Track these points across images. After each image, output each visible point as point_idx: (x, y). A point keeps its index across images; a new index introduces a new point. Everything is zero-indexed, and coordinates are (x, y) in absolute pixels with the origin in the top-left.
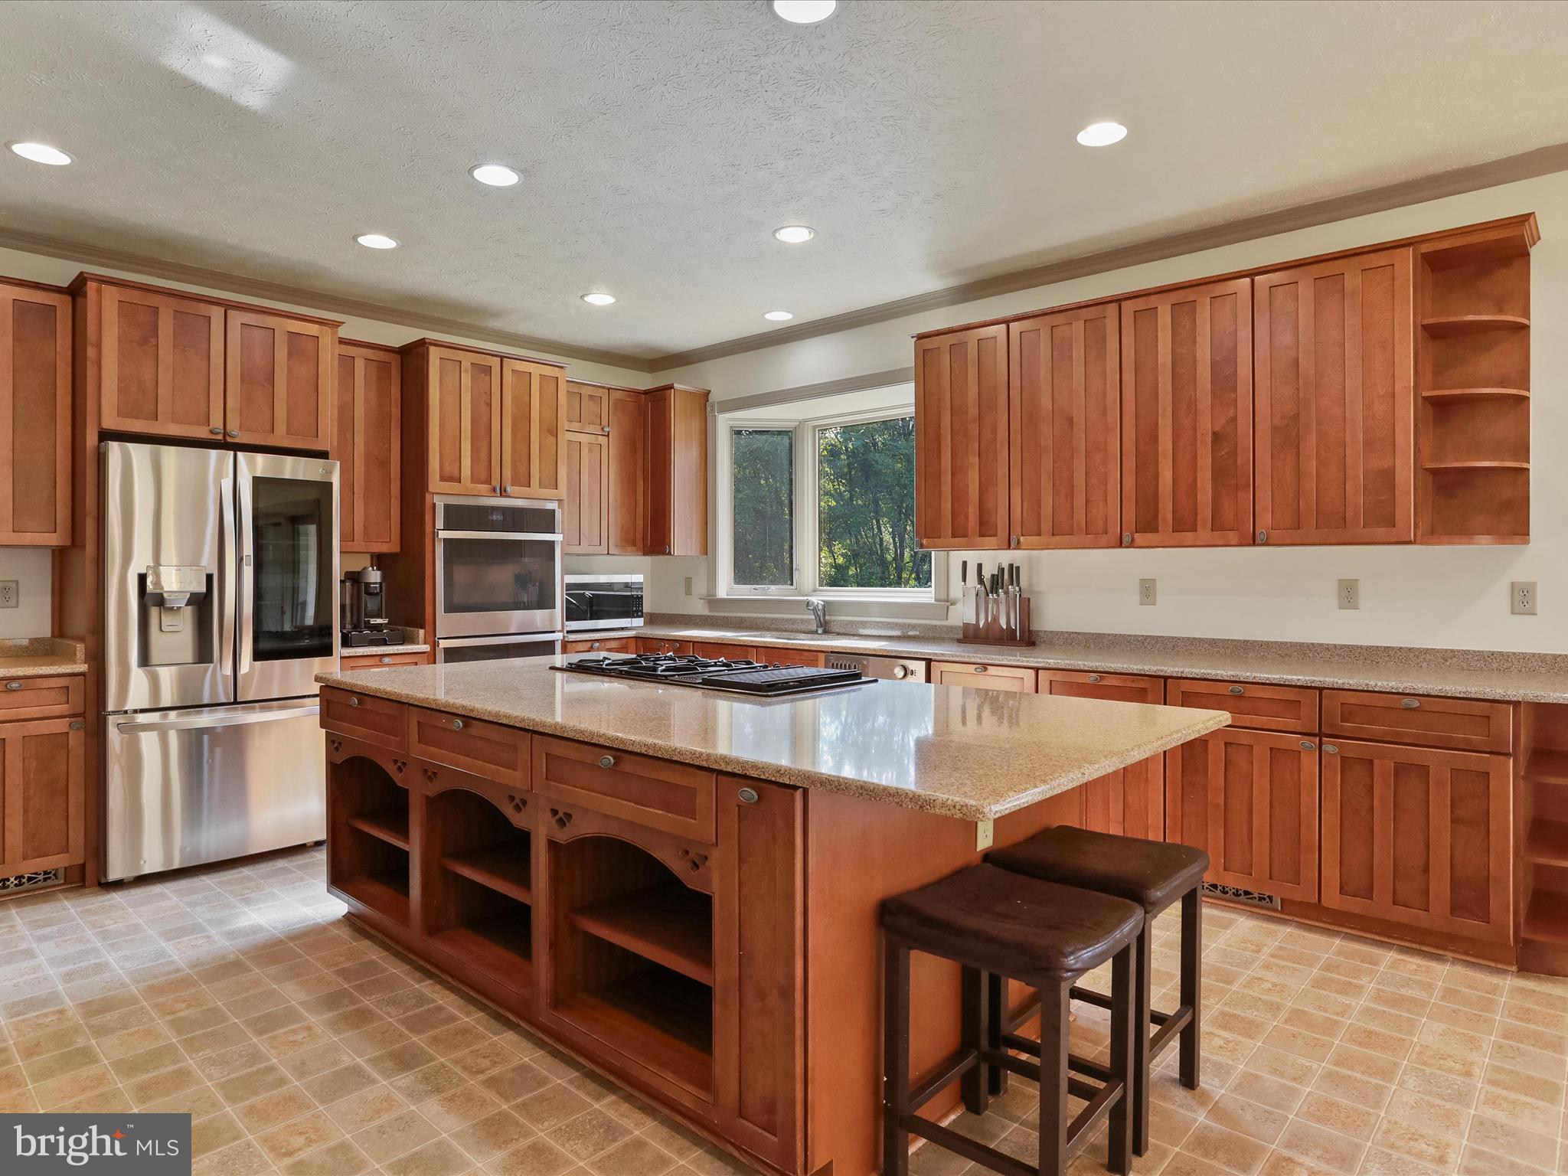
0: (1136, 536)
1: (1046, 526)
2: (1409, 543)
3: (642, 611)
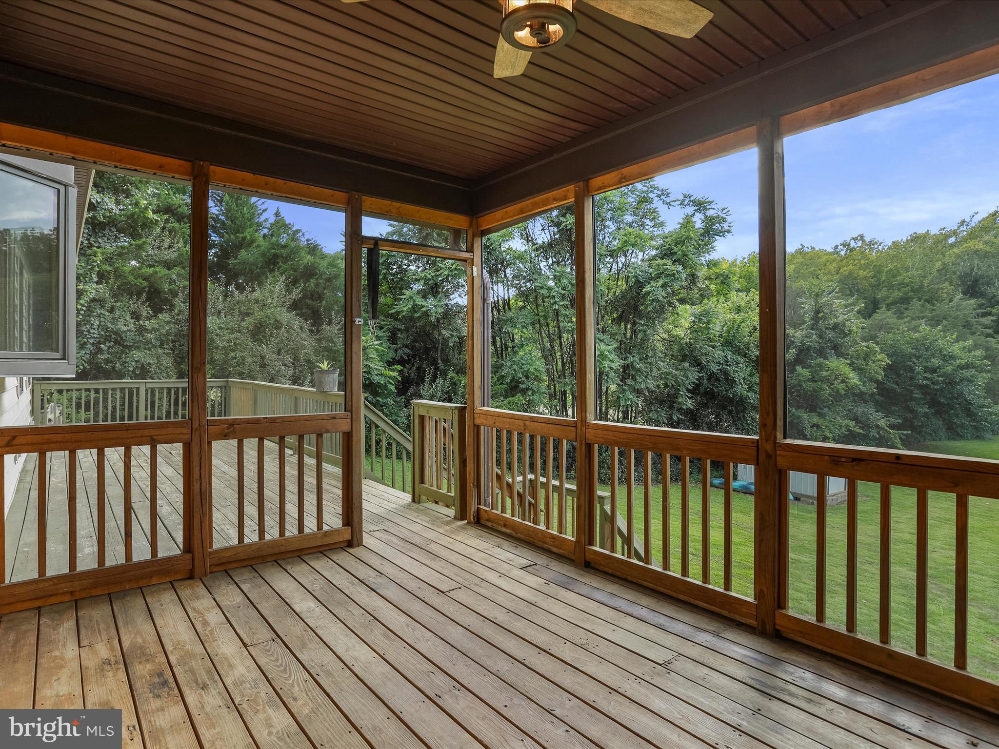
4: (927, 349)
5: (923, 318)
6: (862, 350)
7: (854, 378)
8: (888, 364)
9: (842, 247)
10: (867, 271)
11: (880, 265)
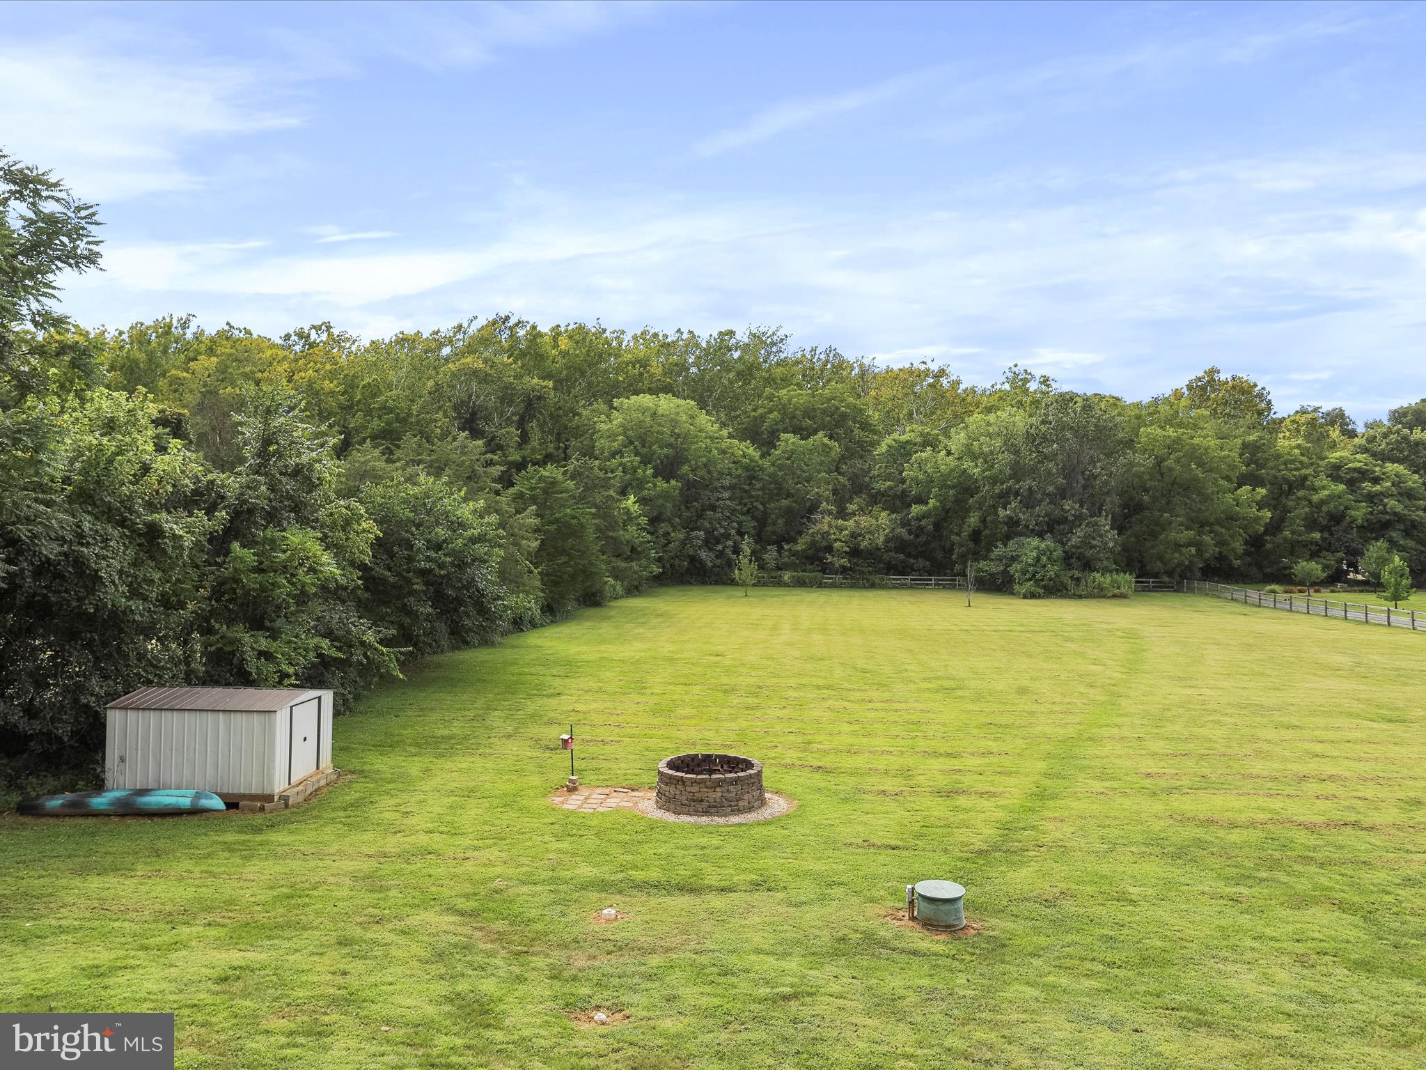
4: (429, 512)
5: (419, 463)
6: (340, 514)
7: (329, 565)
8: (377, 538)
9: (296, 338)
10: (335, 382)
11: (354, 376)
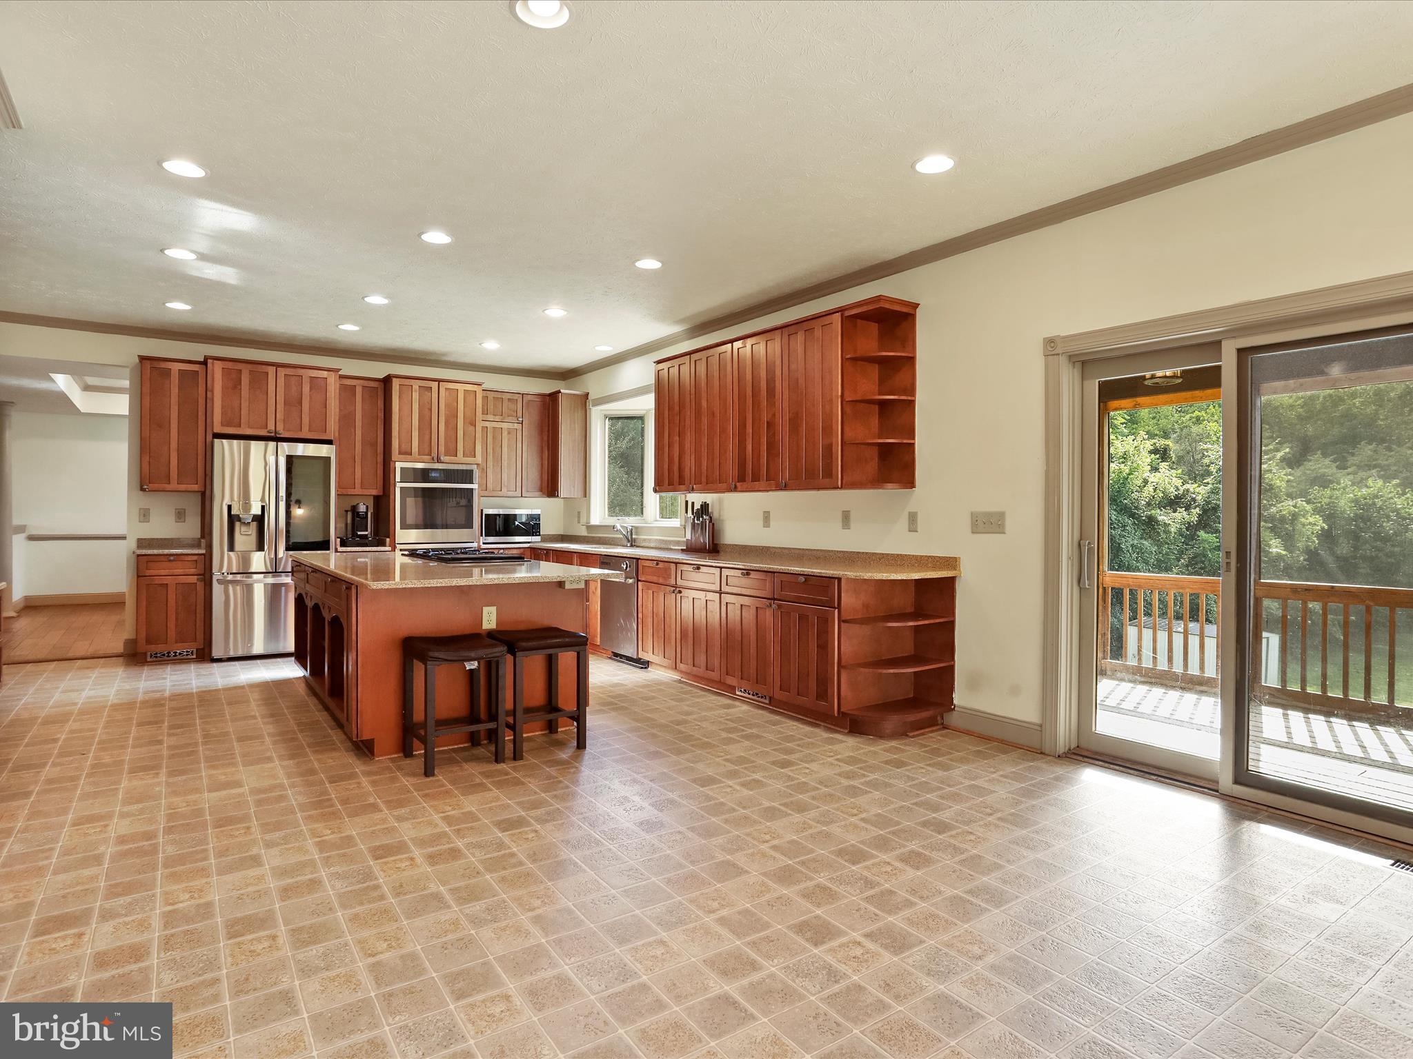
0: (738, 484)
1: (704, 479)
2: (838, 488)
3: (539, 532)
4: (1379, 510)
5: (1374, 467)
6: (1288, 510)
8: (1323, 530)
